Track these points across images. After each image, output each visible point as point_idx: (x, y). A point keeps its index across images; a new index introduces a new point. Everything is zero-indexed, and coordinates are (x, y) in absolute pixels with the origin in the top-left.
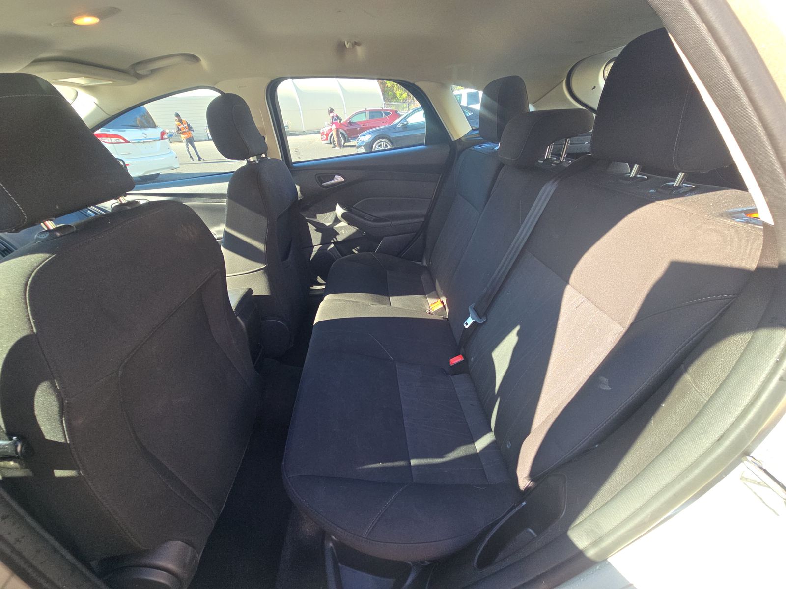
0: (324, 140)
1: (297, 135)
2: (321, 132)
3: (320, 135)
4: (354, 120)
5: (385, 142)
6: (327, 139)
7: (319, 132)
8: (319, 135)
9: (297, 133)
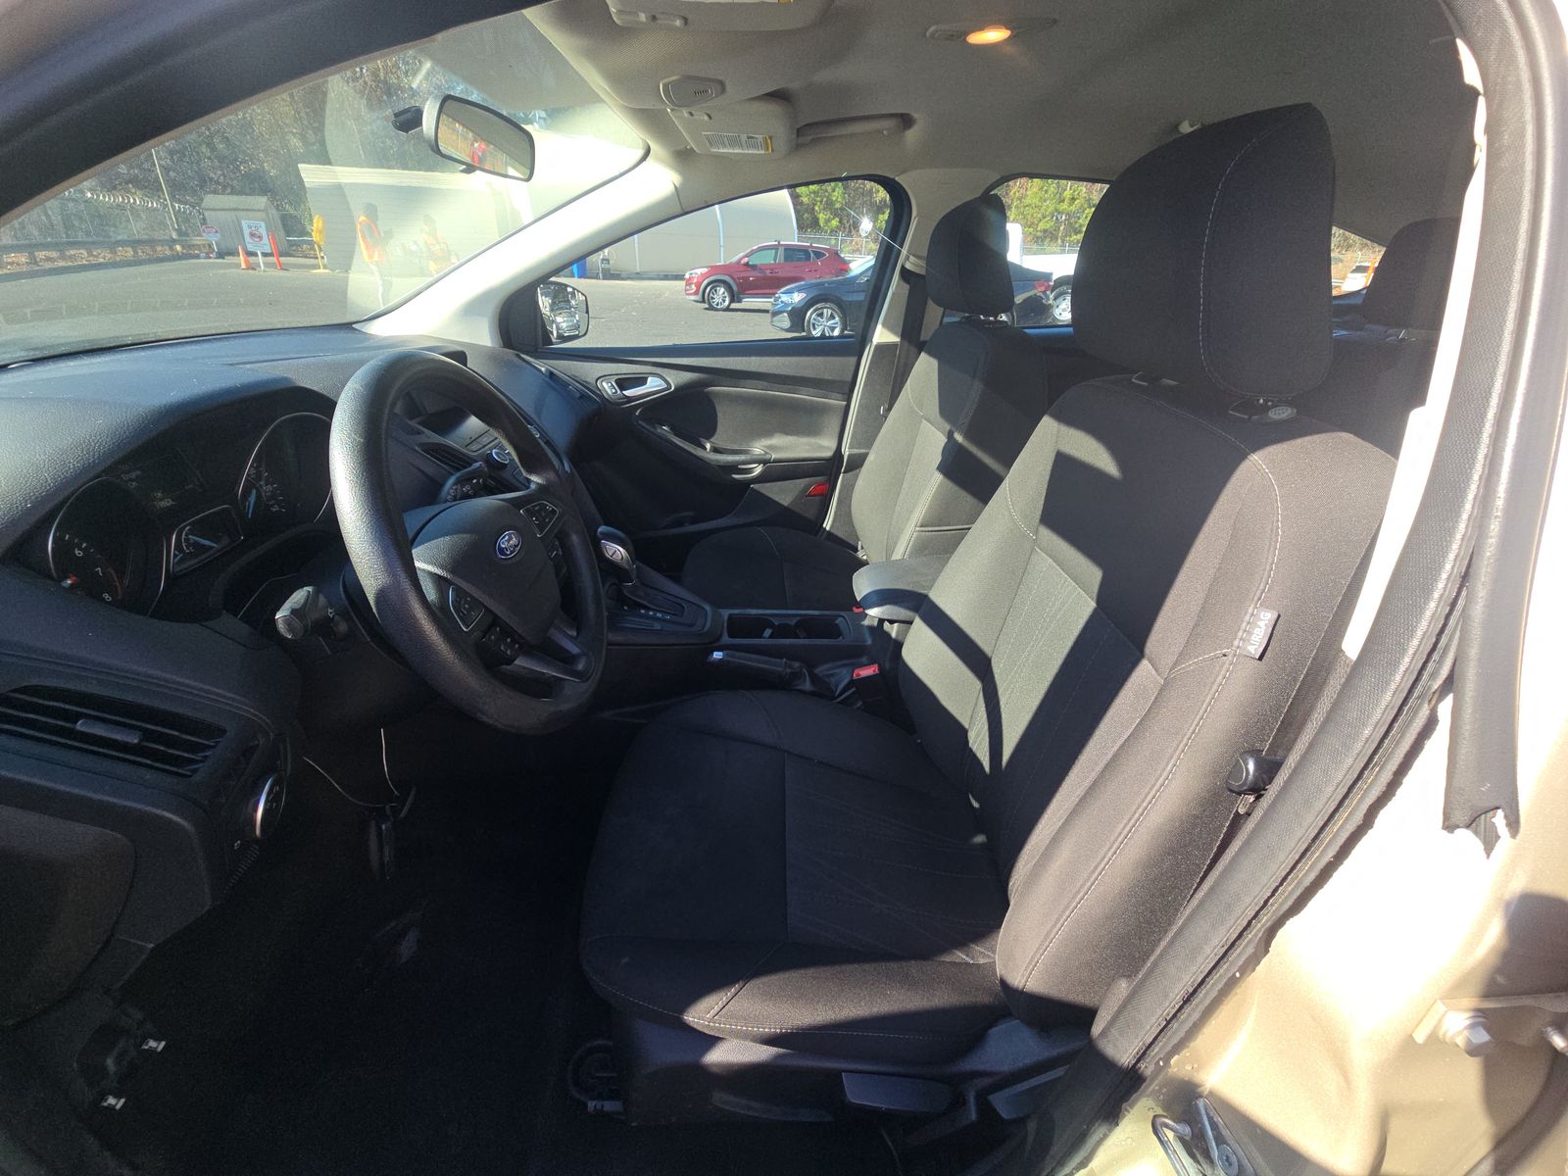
0: (691, 294)
1: (623, 279)
2: (687, 276)
3: (683, 283)
4: (754, 261)
5: (832, 309)
6: (696, 293)
7: (679, 277)
8: (681, 284)
9: (623, 275)
